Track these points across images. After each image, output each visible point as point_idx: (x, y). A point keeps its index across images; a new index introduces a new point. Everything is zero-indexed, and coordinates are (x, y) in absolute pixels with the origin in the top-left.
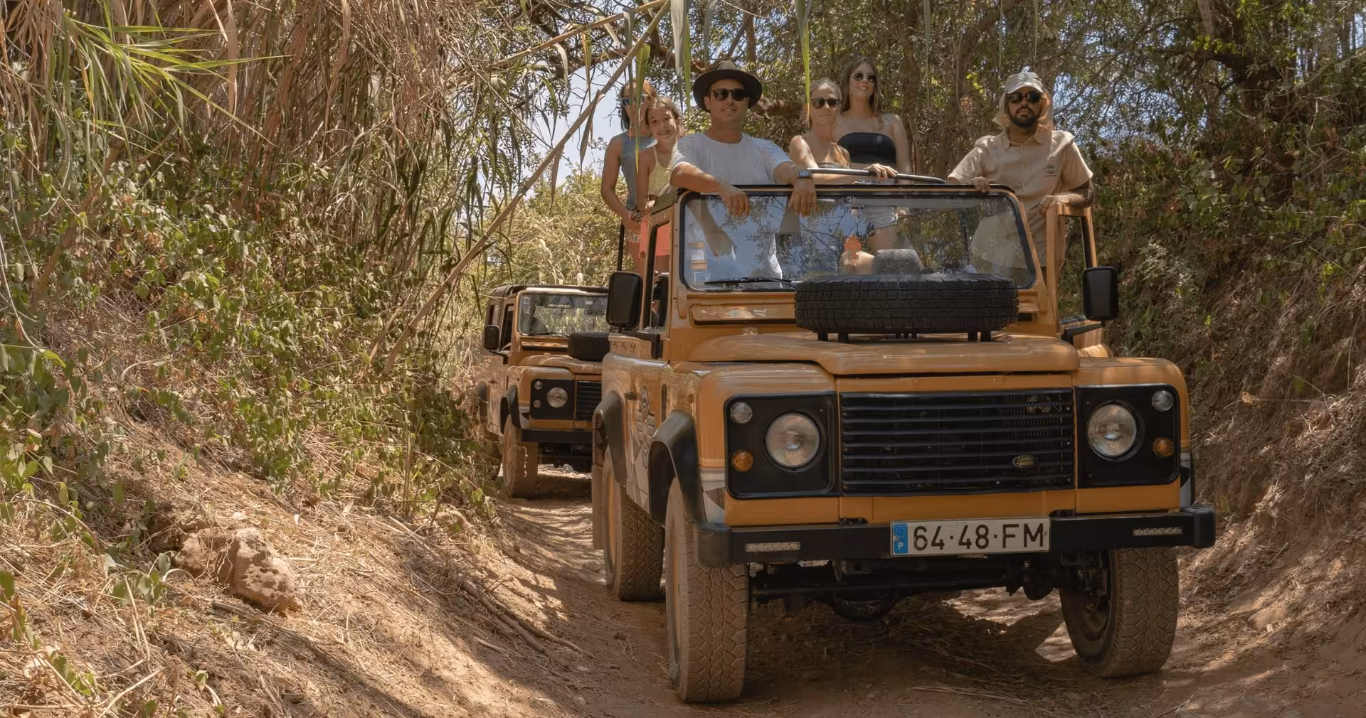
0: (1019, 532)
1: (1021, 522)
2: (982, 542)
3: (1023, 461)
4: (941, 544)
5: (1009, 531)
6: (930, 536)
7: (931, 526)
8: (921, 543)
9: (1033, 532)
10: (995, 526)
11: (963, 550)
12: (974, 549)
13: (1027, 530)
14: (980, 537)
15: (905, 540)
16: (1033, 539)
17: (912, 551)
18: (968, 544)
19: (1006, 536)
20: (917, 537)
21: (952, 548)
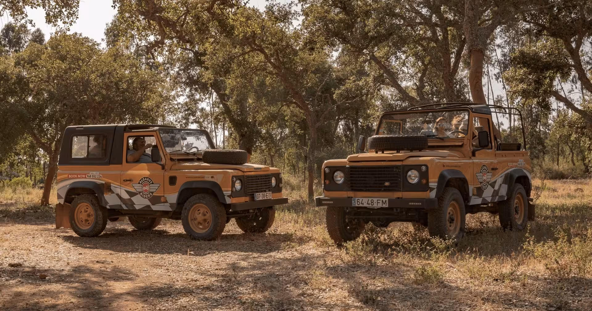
0: (381, 202)
1: (381, 199)
2: (372, 204)
3: (387, 184)
4: (363, 204)
5: (378, 201)
6: (360, 201)
7: (361, 199)
8: (358, 203)
9: (384, 202)
10: (375, 200)
11: (368, 205)
12: (370, 205)
13: (383, 201)
14: (372, 202)
15: (355, 202)
16: (384, 204)
17: (357, 205)
18: (369, 204)
19: (378, 203)
20: (358, 202)
21: (365, 205)
